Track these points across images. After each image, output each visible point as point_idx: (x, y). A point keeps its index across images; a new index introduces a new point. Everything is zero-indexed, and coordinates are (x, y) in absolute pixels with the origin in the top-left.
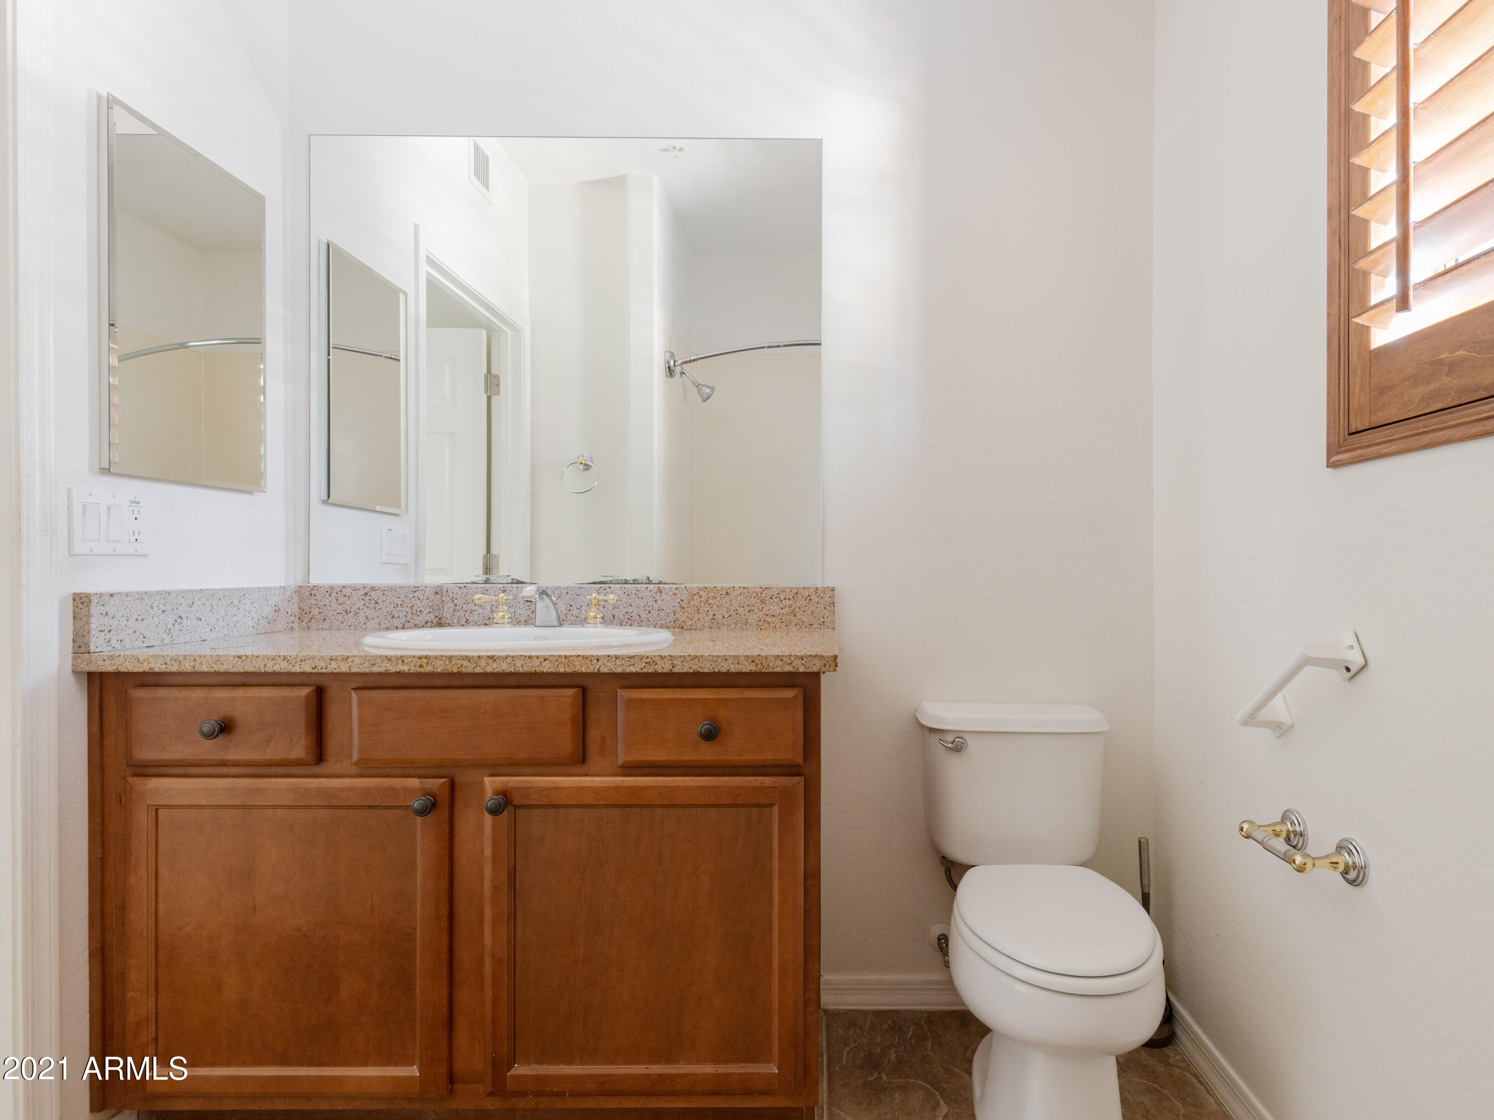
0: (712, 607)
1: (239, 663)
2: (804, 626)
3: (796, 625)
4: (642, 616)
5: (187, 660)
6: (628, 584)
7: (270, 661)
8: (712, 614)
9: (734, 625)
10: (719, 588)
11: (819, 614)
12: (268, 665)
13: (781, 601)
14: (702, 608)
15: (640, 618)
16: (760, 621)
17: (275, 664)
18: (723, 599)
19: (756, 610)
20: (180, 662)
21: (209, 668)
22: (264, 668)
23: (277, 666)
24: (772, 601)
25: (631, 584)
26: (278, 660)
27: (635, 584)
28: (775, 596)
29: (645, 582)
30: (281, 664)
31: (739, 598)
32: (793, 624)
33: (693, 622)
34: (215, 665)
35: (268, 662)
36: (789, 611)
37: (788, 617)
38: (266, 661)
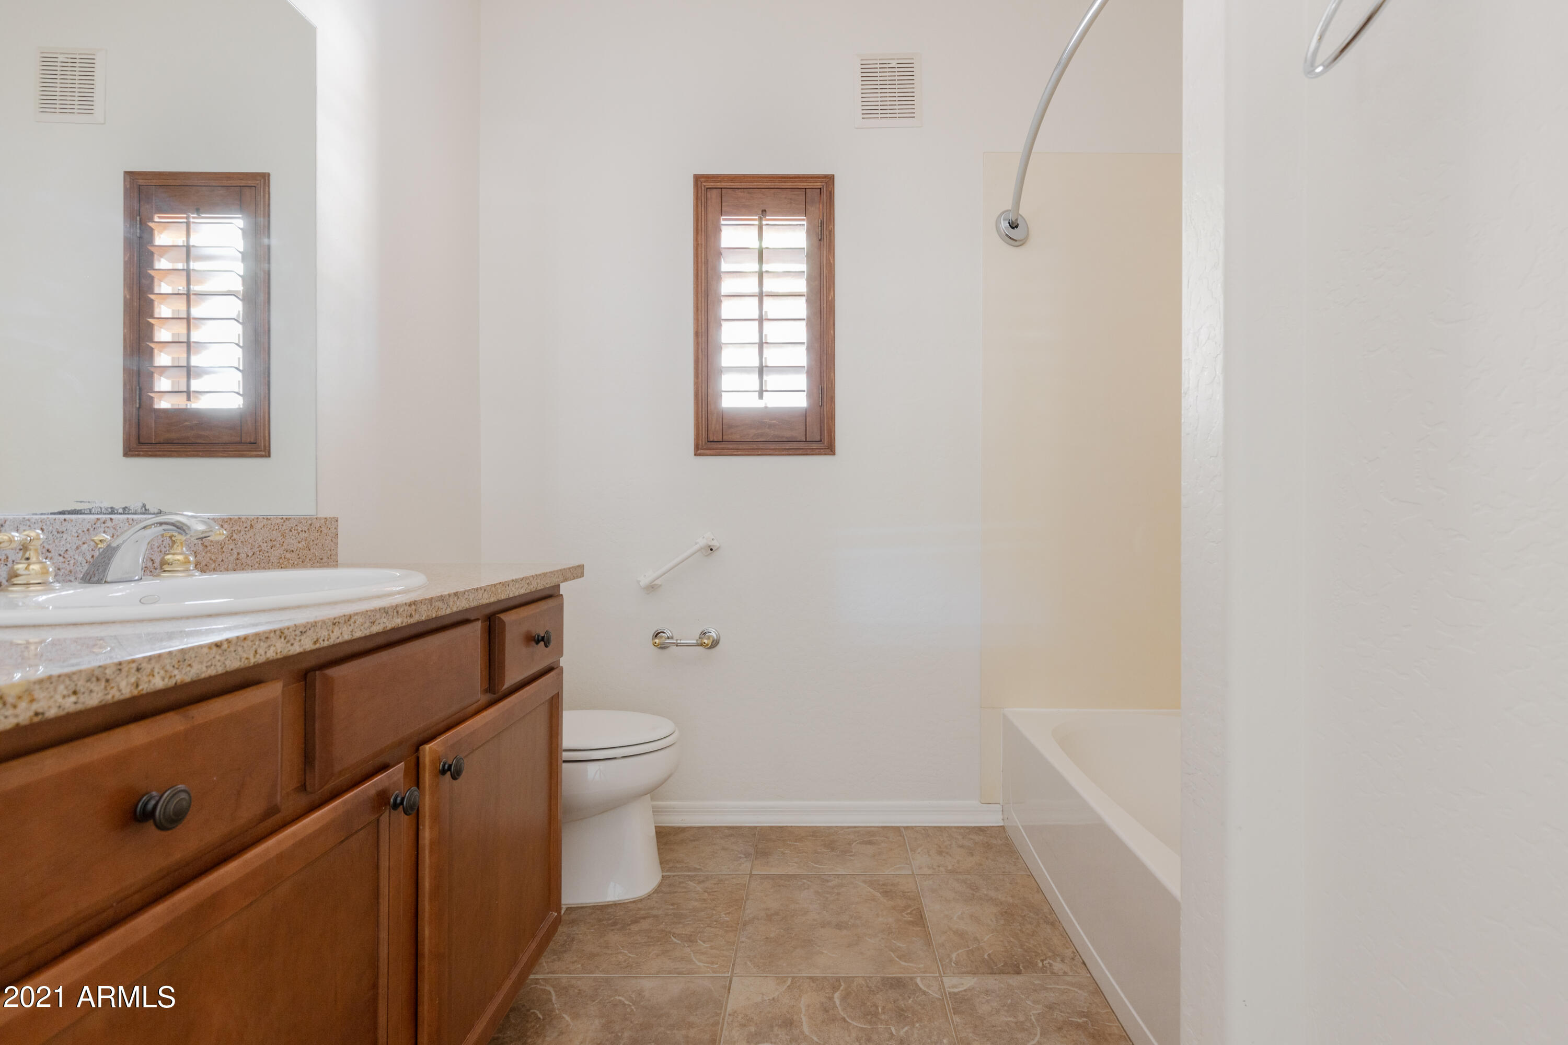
0: (236, 544)
1: (218, 657)
2: (316, 561)
3: (310, 560)
4: (156, 560)
5: (124, 673)
6: (115, 514)
7: (262, 644)
8: (236, 553)
9: (258, 565)
10: (243, 520)
11: (327, 547)
12: (261, 651)
13: (299, 533)
14: (227, 546)
15: (153, 563)
16: (281, 558)
17: (269, 646)
18: (247, 533)
19: (278, 545)
20: (107, 681)
21: (166, 680)
22: (255, 656)
23: (272, 649)
24: (291, 533)
25: (120, 514)
26: (274, 639)
27: (126, 514)
28: (293, 529)
29: (139, 511)
30: (277, 645)
31: (262, 531)
32: (308, 560)
33: (217, 565)
34: (176, 672)
35: (259, 646)
36: (305, 545)
37: (305, 552)
38: (257, 643)
